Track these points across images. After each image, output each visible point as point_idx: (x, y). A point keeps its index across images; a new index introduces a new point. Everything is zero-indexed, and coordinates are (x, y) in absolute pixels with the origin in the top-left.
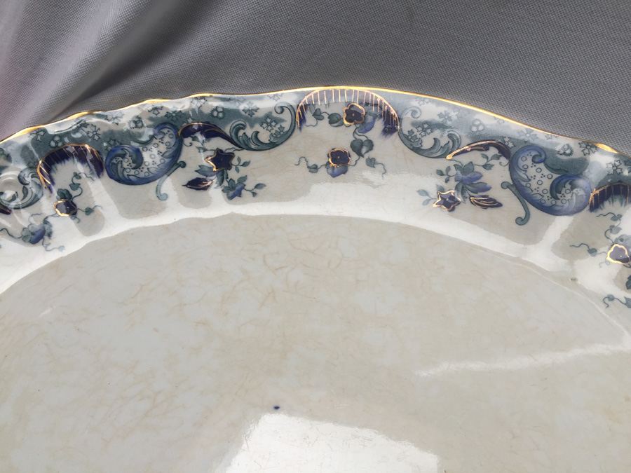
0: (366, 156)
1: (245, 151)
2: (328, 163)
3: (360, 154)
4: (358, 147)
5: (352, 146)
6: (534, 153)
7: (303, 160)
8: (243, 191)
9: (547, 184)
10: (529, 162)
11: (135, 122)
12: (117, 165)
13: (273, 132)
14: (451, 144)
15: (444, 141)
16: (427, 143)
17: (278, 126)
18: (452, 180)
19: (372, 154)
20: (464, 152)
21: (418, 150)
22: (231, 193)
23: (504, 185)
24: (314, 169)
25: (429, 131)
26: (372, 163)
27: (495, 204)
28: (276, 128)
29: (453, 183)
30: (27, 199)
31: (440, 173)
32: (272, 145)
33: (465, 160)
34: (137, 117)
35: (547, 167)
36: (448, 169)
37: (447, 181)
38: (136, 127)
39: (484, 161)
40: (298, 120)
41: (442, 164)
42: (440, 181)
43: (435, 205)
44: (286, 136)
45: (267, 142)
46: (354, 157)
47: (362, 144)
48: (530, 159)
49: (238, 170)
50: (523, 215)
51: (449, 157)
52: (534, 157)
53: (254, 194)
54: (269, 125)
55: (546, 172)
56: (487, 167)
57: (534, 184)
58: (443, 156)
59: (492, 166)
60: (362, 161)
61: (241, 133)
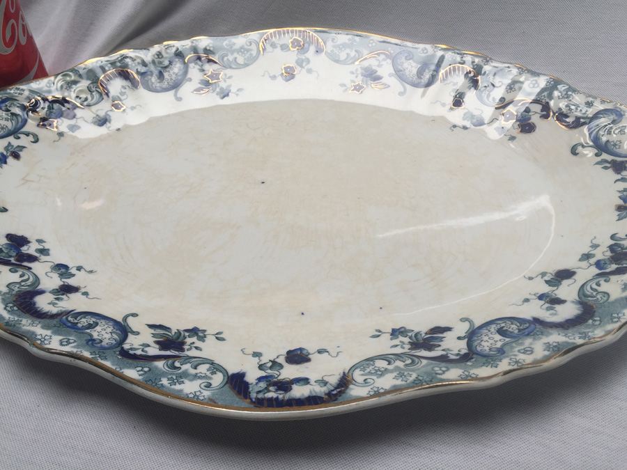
0: (306, 67)
1: (229, 70)
2: (282, 74)
3: (302, 66)
4: (300, 63)
5: (297, 62)
6: (406, 55)
7: (266, 73)
8: (230, 94)
9: (415, 71)
10: (403, 59)
11: (158, 55)
12: (148, 81)
13: (246, 57)
14: (357, 55)
15: (353, 54)
16: (343, 56)
17: (249, 53)
18: (360, 76)
19: (309, 66)
20: (366, 59)
21: (337, 61)
22: (222, 95)
23: (390, 75)
24: (274, 77)
25: (343, 49)
26: (309, 71)
27: (387, 86)
28: (248, 55)
29: (360, 77)
30: (94, 100)
31: (352, 73)
32: (246, 65)
33: (366, 64)
34: (159, 52)
35: (414, 61)
36: (357, 70)
37: (357, 77)
38: (159, 58)
39: (377, 63)
40: (261, 49)
41: (352, 68)
42: (353, 77)
43: (350, 92)
44: (254, 59)
45: (242, 63)
46: (299, 68)
47: (303, 61)
48: (404, 58)
49: (225, 81)
50: (402, 90)
51: (357, 63)
52: (406, 57)
53: (237, 95)
54: (243, 53)
55: (414, 64)
56: (379, 66)
57: (407, 72)
58: (353, 63)
59: (382, 65)
60: (304, 71)
61: (225, 59)
